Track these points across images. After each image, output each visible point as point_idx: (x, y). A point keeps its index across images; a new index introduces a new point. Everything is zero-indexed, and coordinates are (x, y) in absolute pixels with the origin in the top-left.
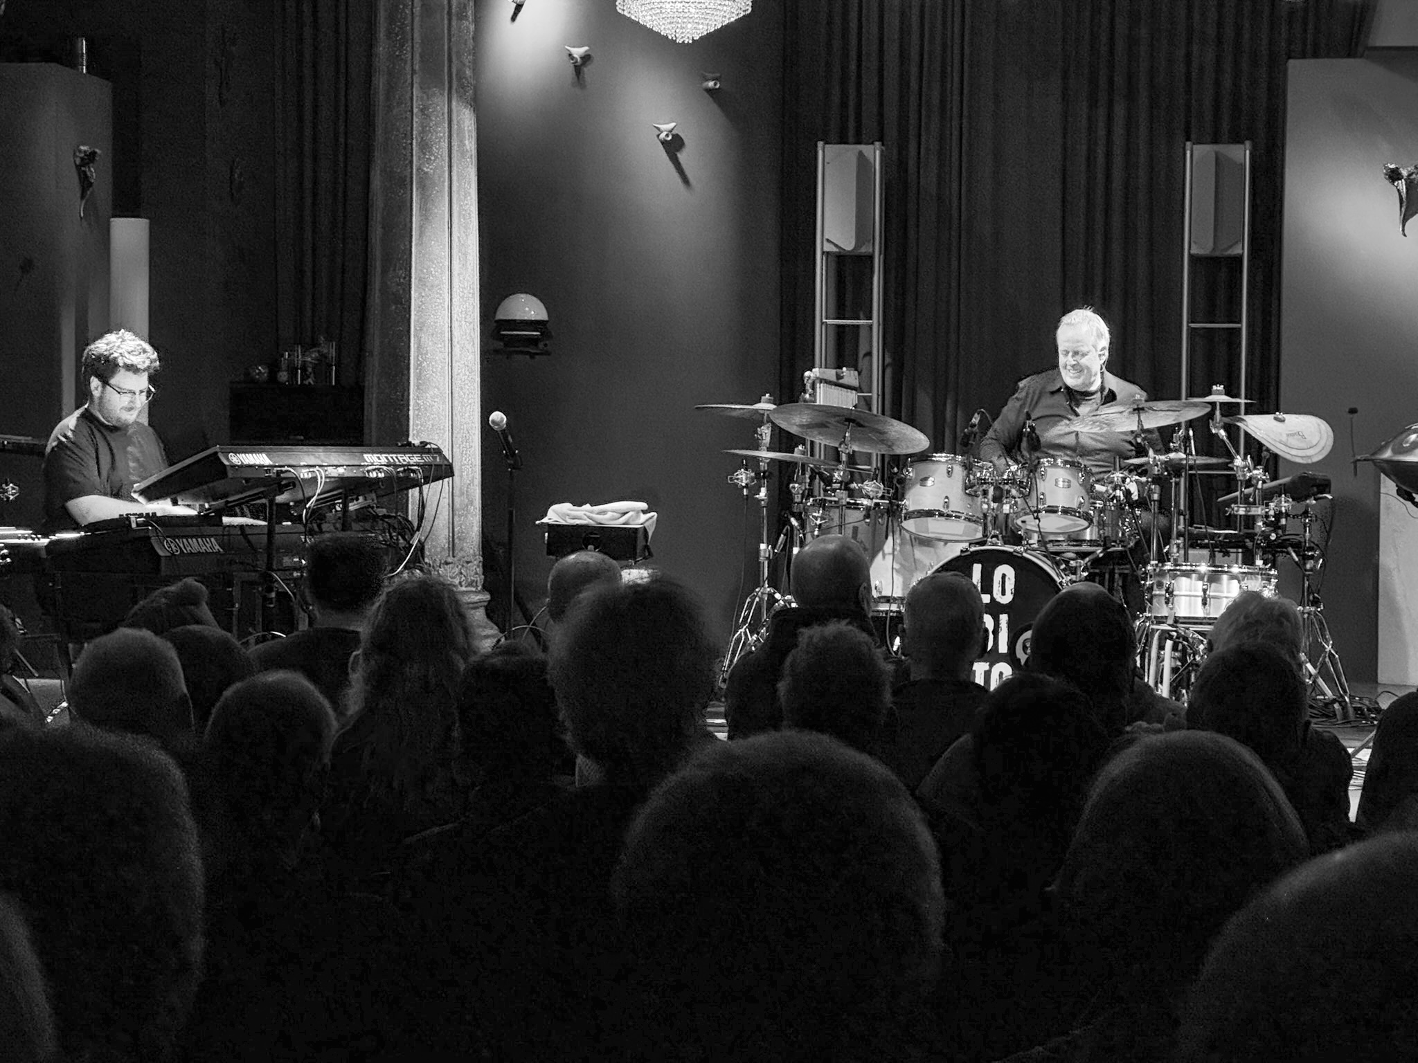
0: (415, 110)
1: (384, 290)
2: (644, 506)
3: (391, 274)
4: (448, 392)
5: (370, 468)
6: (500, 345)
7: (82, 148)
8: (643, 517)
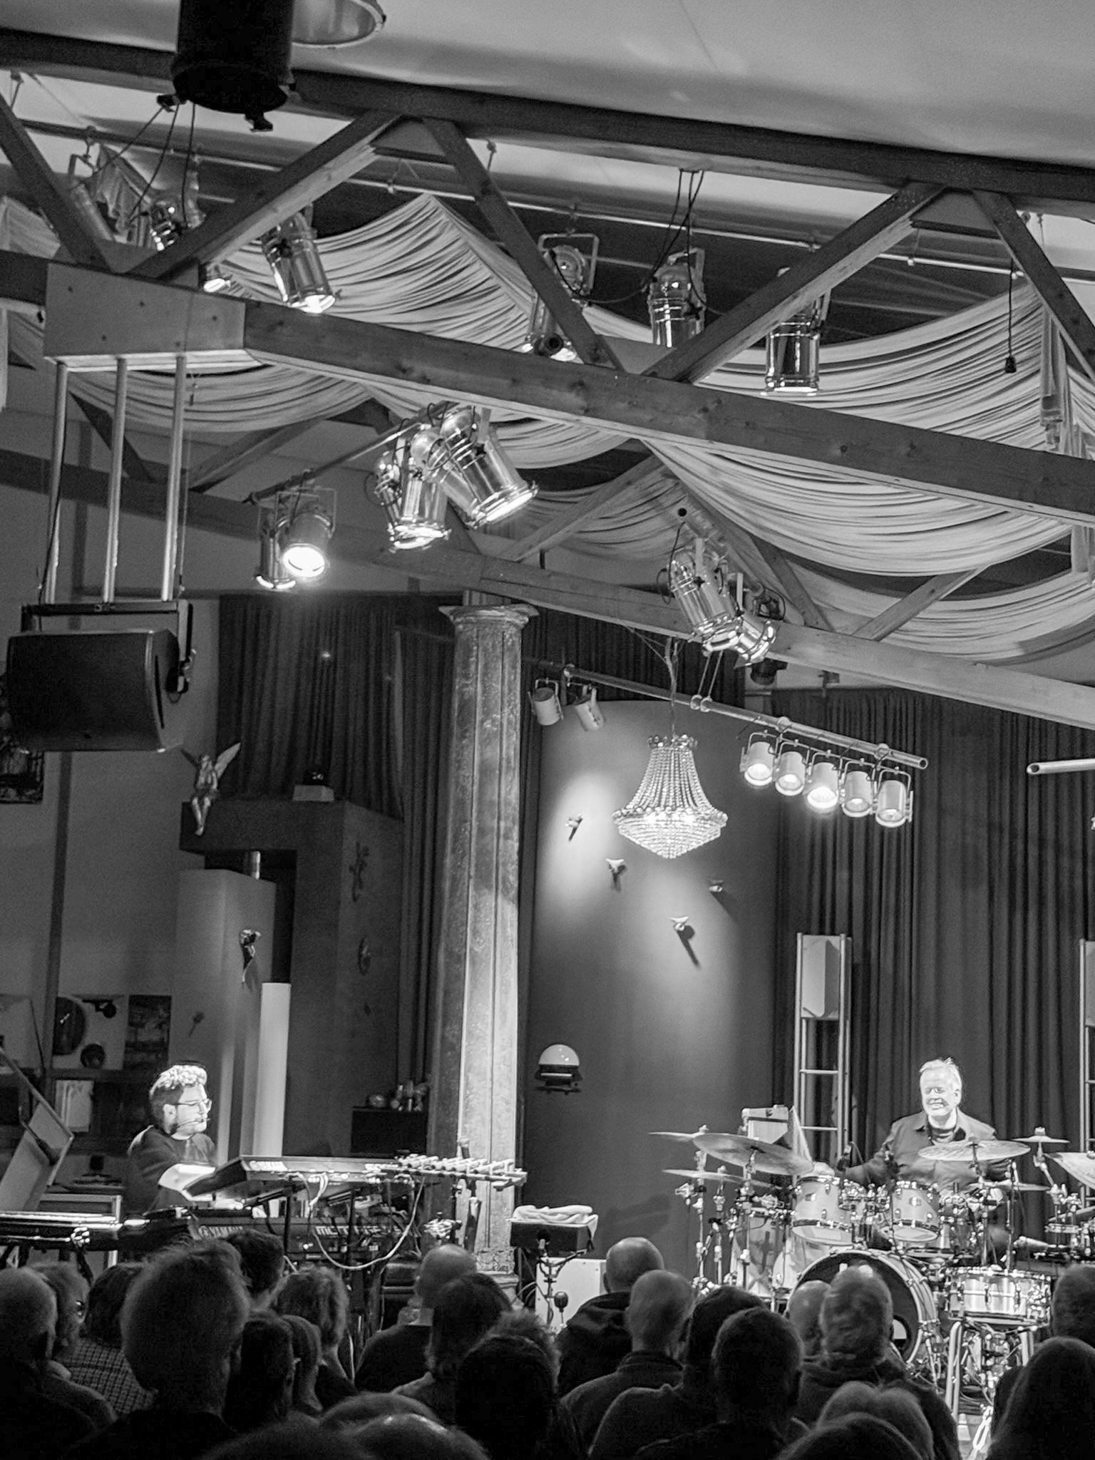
0: (470, 905)
1: (443, 1038)
2: (589, 1209)
3: (448, 1028)
4: (488, 1118)
5: (370, 1175)
6: (543, 1084)
7: (247, 932)
8: (587, 1219)
